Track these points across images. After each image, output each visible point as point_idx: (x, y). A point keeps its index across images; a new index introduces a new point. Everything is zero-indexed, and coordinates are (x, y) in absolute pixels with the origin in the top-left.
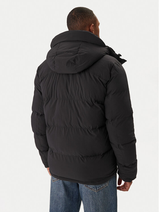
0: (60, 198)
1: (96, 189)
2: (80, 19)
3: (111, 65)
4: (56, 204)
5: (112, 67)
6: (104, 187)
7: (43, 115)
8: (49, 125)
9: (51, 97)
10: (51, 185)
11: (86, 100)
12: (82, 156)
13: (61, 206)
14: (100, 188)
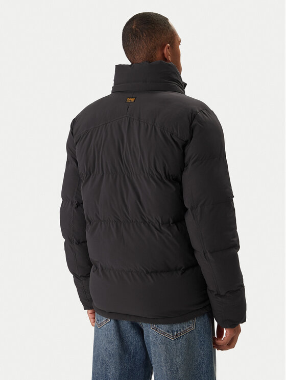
0: (110, 354)
1: (173, 334)
2: (146, 36)
3: (192, 114)
4: (104, 367)
5: (194, 117)
6: (186, 331)
7: (80, 205)
8: (90, 220)
9: (93, 171)
10: (95, 334)
11: (151, 173)
12: (147, 271)
13: (113, 371)
14: (179, 332)
